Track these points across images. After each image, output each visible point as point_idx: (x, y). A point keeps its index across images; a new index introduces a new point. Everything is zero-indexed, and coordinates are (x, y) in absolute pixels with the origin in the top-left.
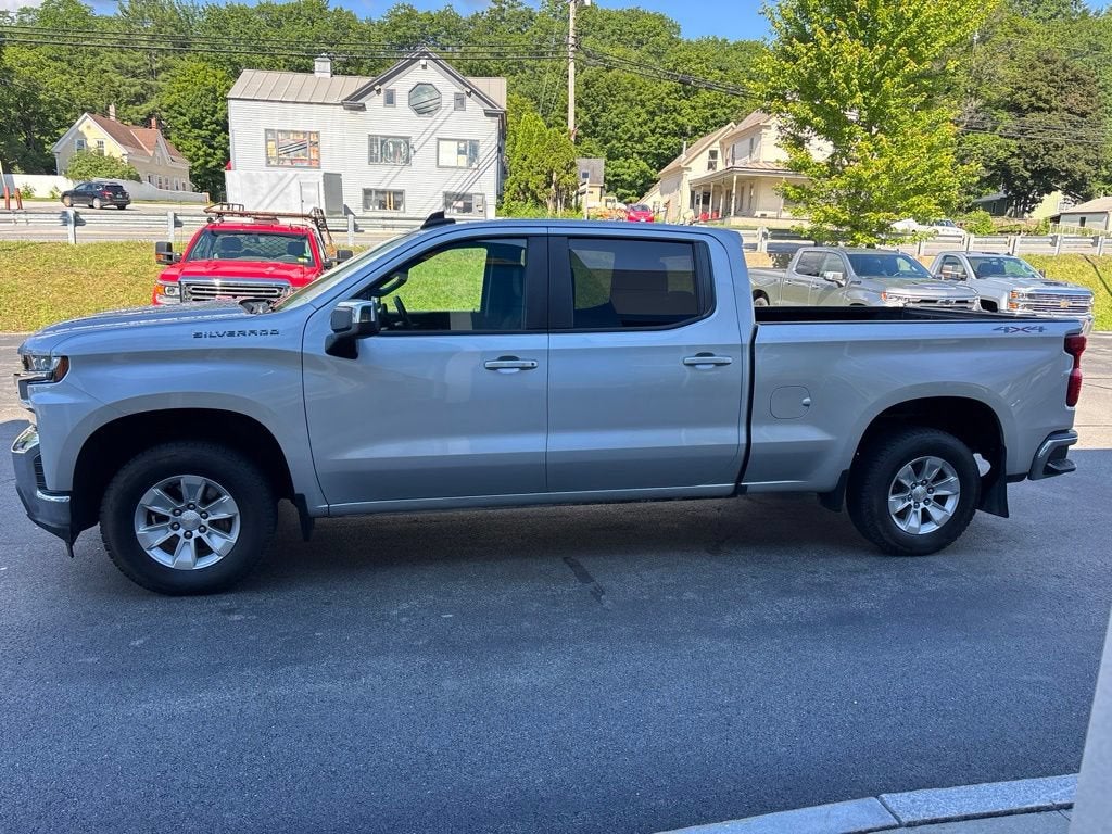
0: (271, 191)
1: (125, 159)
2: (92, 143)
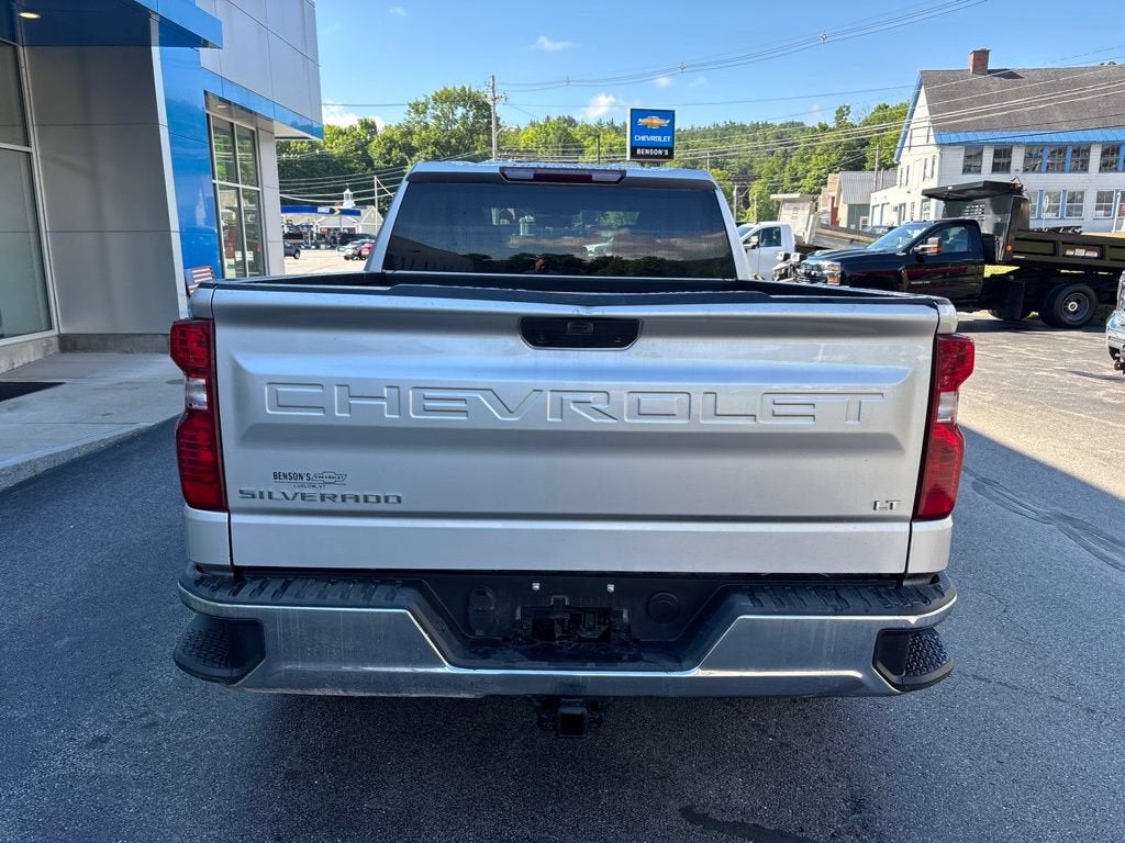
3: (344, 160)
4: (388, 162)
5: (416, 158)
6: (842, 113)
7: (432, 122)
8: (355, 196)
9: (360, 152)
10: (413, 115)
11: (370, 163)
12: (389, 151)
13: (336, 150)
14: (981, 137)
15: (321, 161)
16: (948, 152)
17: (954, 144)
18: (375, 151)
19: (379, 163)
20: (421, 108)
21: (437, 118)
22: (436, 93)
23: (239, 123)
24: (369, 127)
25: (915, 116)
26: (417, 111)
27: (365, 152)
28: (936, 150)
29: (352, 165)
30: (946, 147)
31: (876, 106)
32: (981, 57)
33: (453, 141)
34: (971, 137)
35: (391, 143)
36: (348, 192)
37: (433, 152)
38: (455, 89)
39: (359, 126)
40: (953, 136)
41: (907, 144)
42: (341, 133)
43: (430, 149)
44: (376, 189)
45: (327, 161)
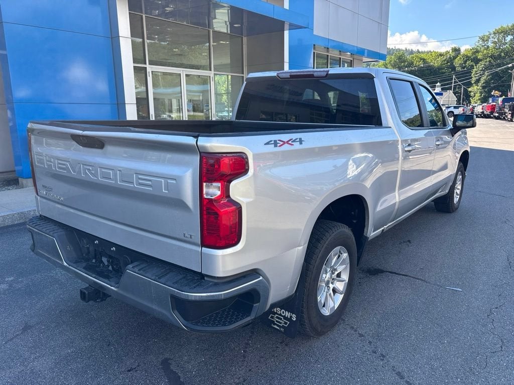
3: (440, 68)
4: (464, 68)
5: (479, 64)
7: (491, 45)
8: (442, 85)
9: (449, 64)
10: (481, 43)
11: (454, 68)
12: (465, 62)
13: (436, 63)
15: (428, 70)
18: (457, 62)
19: (459, 69)
20: (485, 39)
21: (495, 43)
22: (496, 30)
23: (343, 57)
24: (457, 51)
26: (483, 40)
27: (452, 64)
29: (444, 71)
33: (503, 54)
35: (467, 58)
36: (438, 84)
37: (490, 61)
38: (508, 27)
39: (451, 51)
42: (441, 55)
43: (488, 59)
44: (453, 81)
45: (430, 69)
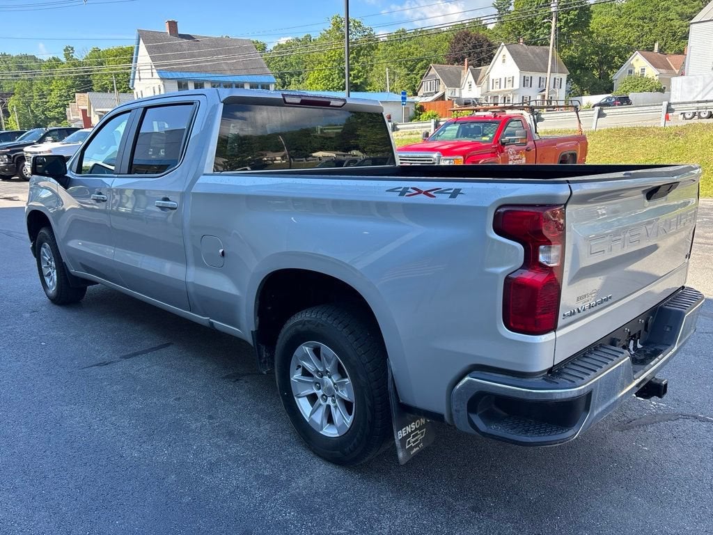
0: (704, 89)
1: (656, 78)
2: (637, 70)
6: (68, 51)
14: (186, 75)
16: (168, 83)
17: (171, 79)
25: (138, 62)
28: (160, 82)
30: (166, 81)
31: (91, 49)
32: (173, 25)
34: (180, 75)
40: (169, 74)
41: (137, 76)
